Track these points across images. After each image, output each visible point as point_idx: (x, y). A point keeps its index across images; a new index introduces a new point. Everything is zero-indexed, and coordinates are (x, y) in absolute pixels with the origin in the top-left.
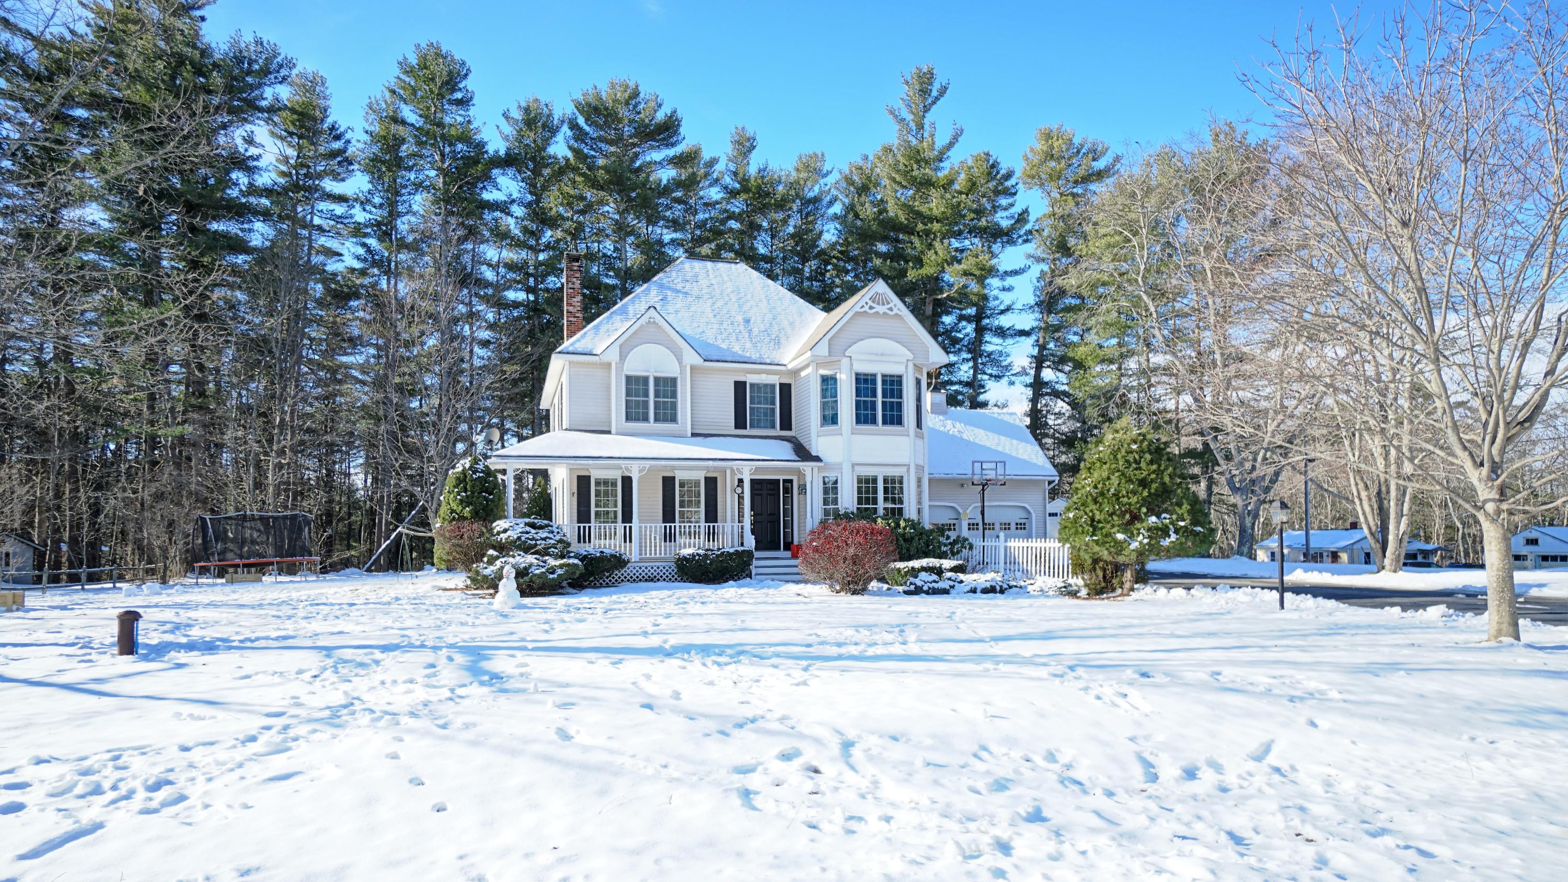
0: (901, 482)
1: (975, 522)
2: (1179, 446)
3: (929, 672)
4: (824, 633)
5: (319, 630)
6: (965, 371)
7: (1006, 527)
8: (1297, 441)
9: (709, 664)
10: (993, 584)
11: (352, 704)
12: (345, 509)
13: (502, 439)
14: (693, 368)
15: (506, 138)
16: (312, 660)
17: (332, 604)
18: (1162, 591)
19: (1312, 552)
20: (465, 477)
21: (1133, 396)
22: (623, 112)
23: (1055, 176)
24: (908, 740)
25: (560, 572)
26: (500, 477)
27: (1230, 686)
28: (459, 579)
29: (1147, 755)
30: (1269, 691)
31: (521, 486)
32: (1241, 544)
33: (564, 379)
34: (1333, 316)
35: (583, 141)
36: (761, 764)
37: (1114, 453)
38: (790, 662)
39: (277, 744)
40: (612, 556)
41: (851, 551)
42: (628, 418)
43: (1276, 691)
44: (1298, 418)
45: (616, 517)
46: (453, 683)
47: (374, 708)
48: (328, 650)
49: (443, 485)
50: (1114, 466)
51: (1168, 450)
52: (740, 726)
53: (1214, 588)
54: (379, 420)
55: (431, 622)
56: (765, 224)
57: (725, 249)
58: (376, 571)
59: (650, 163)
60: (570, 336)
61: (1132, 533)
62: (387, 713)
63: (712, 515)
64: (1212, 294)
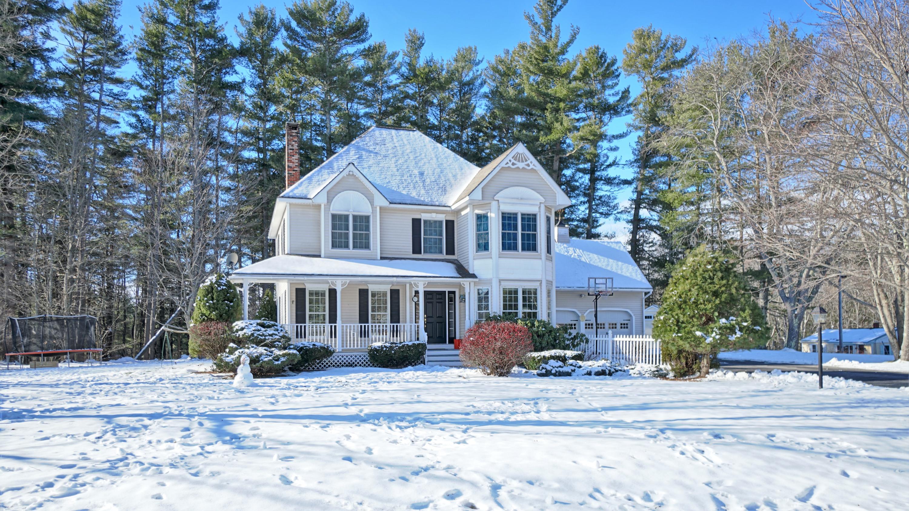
0: (535, 293)
1: (590, 322)
2: (742, 266)
3: (556, 433)
4: (478, 404)
5: (102, 403)
6: (582, 211)
7: (613, 326)
8: (833, 262)
9: (394, 427)
10: (604, 368)
11: (127, 458)
12: (122, 313)
13: (240, 261)
14: (381, 208)
15: (240, 35)
16: (97, 426)
17: (111, 384)
18: (730, 374)
19: (844, 345)
20: (213, 289)
21: (708, 230)
22: (326, 17)
23: (647, 65)
24: (541, 484)
25: (283, 359)
26: (238, 289)
27: (782, 445)
28: (208, 365)
29: (719, 496)
30: (811, 449)
31: (254, 296)
32: (789, 340)
33: (286, 217)
34: (861, 168)
35: (295, 40)
36: (432, 501)
37: (694, 272)
38: (453, 426)
39: (69, 489)
40: (321, 347)
41: (499, 344)
42: (334, 246)
43: (817, 449)
44: (833, 245)
45: (324, 319)
46: (203, 442)
47: (143, 461)
48: (109, 418)
49: (196, 295)
50: (694, 281)
51: (735, 269)
52: (416, 473)
53: (769, 372)
54: (147, 247)
55: (187, 397)
56: (435, 101)
57: (403, 120)
58: (145, 359)
59: (346, 55)
60: (290, 185)
61: (708, 331)
62: (152, 465)
63: (395, 317)
64: (769, 152)
